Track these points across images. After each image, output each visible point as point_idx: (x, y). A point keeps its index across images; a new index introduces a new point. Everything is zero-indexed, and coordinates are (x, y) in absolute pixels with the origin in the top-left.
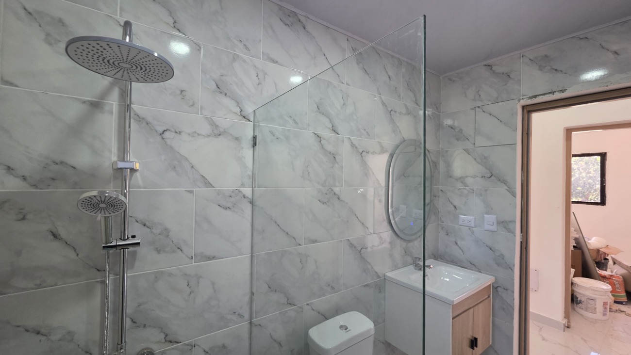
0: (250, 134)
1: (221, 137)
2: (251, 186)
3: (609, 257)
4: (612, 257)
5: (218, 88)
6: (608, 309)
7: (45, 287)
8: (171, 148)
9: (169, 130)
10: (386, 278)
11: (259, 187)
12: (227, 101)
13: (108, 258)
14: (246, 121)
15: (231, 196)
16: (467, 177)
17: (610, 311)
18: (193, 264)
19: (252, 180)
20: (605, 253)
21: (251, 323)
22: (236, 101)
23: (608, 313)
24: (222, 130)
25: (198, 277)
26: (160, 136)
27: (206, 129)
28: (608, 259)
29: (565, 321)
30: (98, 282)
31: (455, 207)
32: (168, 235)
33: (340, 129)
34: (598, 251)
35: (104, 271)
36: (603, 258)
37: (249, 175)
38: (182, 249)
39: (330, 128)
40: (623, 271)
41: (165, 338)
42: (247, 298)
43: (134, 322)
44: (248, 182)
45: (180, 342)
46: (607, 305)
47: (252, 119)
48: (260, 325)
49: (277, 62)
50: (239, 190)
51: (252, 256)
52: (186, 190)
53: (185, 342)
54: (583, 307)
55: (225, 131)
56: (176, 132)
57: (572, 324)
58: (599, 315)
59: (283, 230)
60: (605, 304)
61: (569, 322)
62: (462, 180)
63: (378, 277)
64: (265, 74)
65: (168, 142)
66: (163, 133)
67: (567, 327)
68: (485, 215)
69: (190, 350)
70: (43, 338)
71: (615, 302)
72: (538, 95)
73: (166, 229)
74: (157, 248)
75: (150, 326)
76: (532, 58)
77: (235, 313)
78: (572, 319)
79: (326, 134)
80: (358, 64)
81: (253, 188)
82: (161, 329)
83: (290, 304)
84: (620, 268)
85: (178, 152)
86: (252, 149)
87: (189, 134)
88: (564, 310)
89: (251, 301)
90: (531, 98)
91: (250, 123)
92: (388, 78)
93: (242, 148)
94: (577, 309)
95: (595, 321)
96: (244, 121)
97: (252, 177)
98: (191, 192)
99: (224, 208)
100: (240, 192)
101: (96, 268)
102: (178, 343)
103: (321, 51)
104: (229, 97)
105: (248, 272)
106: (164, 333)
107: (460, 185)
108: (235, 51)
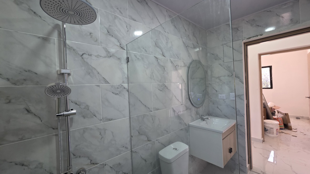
0: (125, 56)
1: (111, 58)
2: (127, 83)
3: (276, 111)
4: (277, 110)
5: (108, 32)
6: (278, 132)
7: (25, 140)
8: (87, 63)
9: (85, 54)
10: (189, 125)
11: (131, 83)
12: (113, 39)
13: (59, 122)
14: (123, 50)
15: (118, 88)
16: (221, 76)
17: (279, 133)
18: (102, 123)
19: (127, 79)
20: (274, 109)
21: (131, 151)
22: (118, 40)
23: (278, 134)
24: (111, 54)
25: (105, 130)
26: (81, 57)
27: (103, 53)
28: (275, 112)
29: (262, 139)
30: (54, 135)
31: (216, 91)
32: (89, 109)
33: (166, 54)
34: (272, 108)
35: (57, 129)
36: (273, 111)
37: (126, 77)
38: (96, 116)
39: (161, 54)
40: (282, 116)
41: (90, 162)
42: (129, 139)
43: (74, 155)
44: (126, 81)
45: (98, 164)
46: (278, 130)
47: (126, 49)
48: (136, 152)
49: (135, 20)
50: (122, 85)
51: (130, 118)
52: (96, 85)
53: (101, 163)
54: (269, 132)
55: (113, 55)
56: (89, 55)
57: (265, 140)
58: (275, 135)
59: (143, 104)
60: (277, 130)
61: (264, 139)
62: (219, 78)
63: (186, 125)
64: (130, 26)
65: (85, 60)
66: (82, 55)
67: (263, 141)
68: (230, 93)
69: (103, 167)
70: (26, 168)
71: (280, 129)
72: (251, 37)
73: (87, 106)
74: (83, 116)
75: (82, 157)
76: (247, 21)
77: (124, 147)
78: (265, 137)
79: (160, 57)
80: (172, 23)
81: (128, 83)
82: (88, 158)
83: (149, 141)
84: (281, 114)
85: (91, 66)
86: (127, 64)
87: (96, 56)
88: (261, 134)
89: (131, 140)
90: (248, 39)
91: (125, 51)
92: (185, 31)
93: (122, 63)
94: (266, 133)
95: (273, 138)
96: (122, 50)
97: (127, 78)
98: (98, 86)
99: (115, 94)
100: (122, 86)
101: (52, 128)
102: (97, 164)
103: (155, 16)
104: (114, 37)
105: (128, 126)
106: (90, 160)
107: (218, 80)
108: (115, 14)
